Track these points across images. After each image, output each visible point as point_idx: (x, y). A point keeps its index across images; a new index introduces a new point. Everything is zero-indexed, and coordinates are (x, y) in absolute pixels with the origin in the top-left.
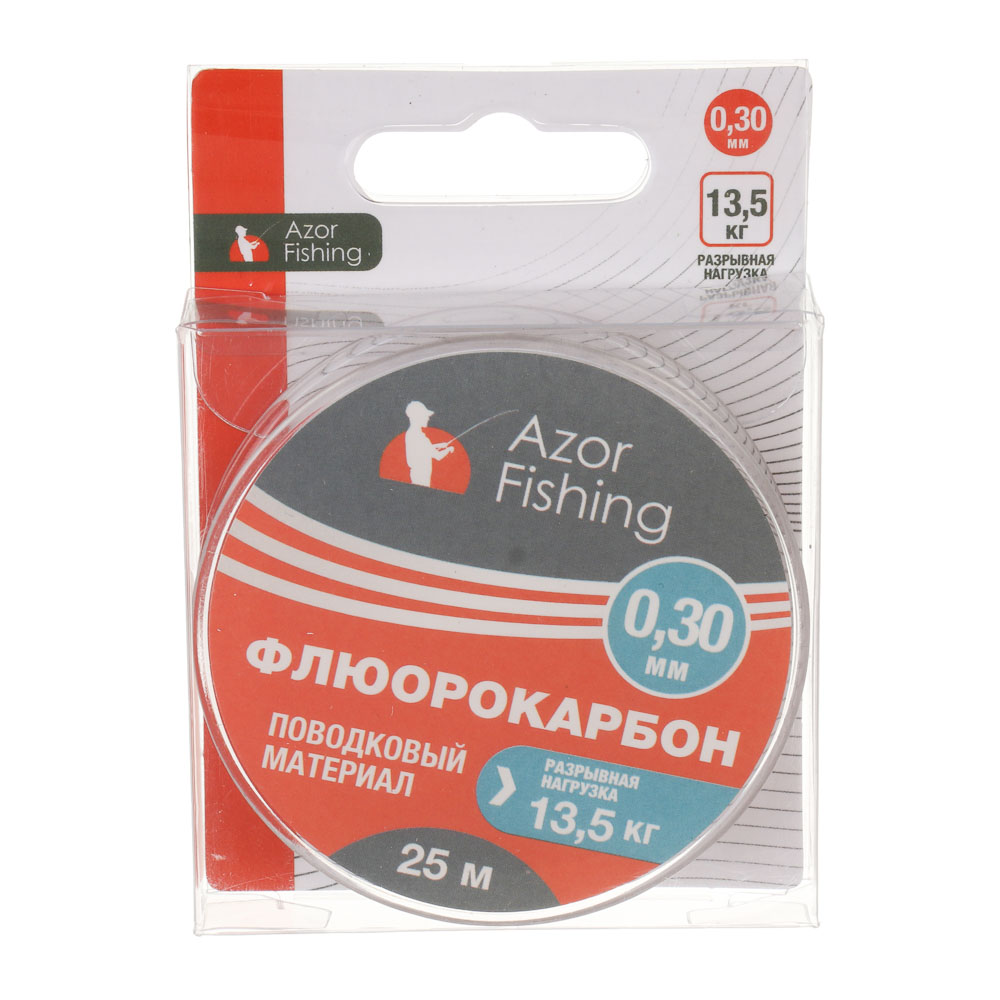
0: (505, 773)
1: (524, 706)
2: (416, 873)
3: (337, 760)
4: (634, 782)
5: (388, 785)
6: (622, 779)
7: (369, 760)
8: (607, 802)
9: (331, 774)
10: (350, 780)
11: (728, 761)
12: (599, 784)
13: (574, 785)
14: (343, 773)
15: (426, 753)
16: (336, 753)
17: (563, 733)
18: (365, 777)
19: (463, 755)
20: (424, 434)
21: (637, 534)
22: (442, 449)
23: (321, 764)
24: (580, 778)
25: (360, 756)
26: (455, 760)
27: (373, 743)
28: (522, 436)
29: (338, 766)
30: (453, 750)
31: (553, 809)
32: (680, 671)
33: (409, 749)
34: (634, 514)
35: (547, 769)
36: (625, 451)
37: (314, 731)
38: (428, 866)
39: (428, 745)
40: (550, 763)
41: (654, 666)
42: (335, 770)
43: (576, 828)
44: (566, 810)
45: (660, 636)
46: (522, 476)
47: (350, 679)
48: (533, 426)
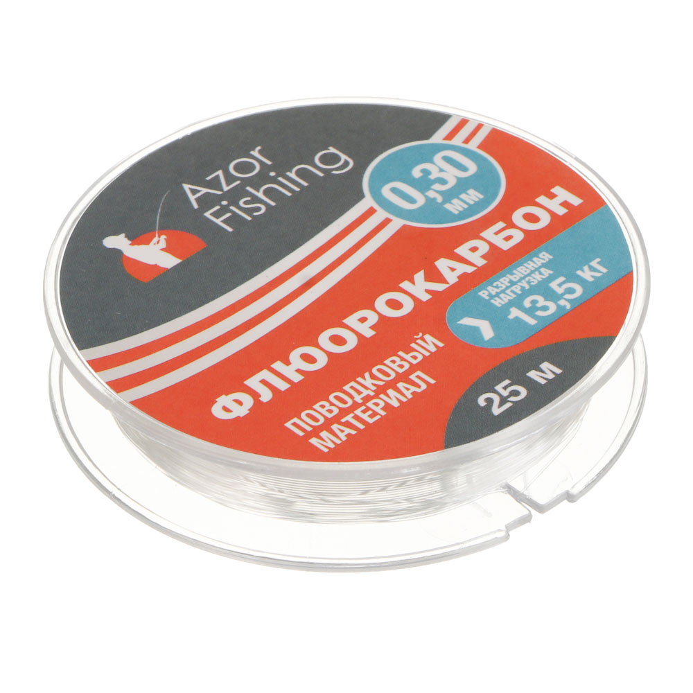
0: (467, 321)
1: (420, 287)
2: (508, 405)
3: (363, 408)
4: (545, 256)
5: (413, 389)
6: (536, 262)
7: (381, 390)
8: (548, 278)
9: (371, 416)
10: (387, 407)
11: (576, 201)
12: (529, 275)
13: (517, 289)
14: (378, 409)
15: (408, 357)
16: (356, 406)
17: (463, 277)
18: (393, 399)
19: (427, 337)
20: (136, 246)
21: (334, 172)
22: (158, 242)
23: (357, 418)
24: (512, 283)
25: (372, 394)
26: (429, 344)
27: (368, 381)
28: (192, 198)
29: (368, 409)
30: (419, 341)
31: (526, 309)
32: (473, 196)
33: (394, 365)
34: (317, 167)
35: (487, 298)
36: (260, 152)
37: (323, 410)
38: (508, 397)
39: (401, 353)
40: (484, 294)
41: (455, 206)
42: (370, 412)
43: (556, 303)
44: (534, 302)
45: (431, 194)
46: (224, 210)
47: (298, 371)
48: (190, 189)
